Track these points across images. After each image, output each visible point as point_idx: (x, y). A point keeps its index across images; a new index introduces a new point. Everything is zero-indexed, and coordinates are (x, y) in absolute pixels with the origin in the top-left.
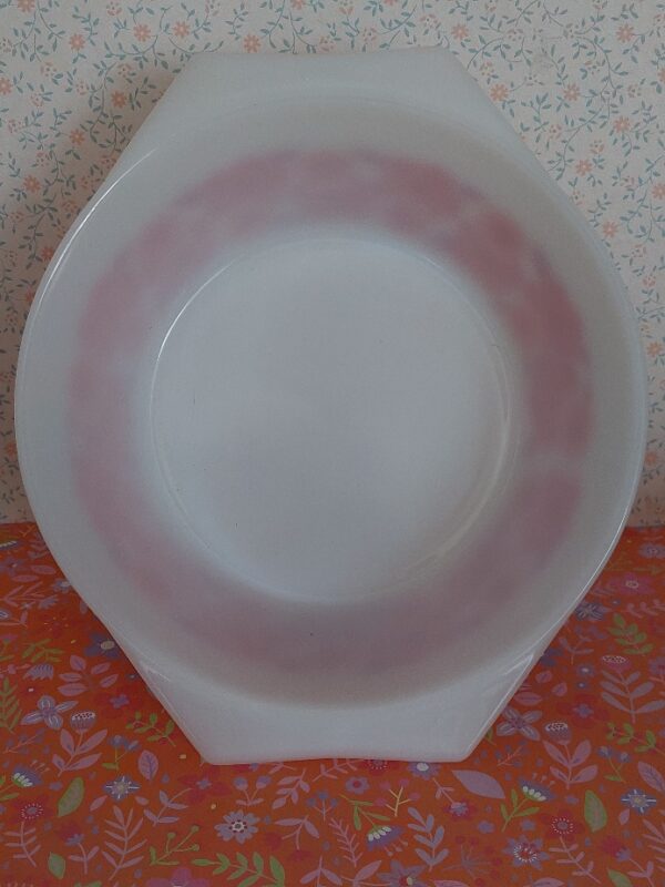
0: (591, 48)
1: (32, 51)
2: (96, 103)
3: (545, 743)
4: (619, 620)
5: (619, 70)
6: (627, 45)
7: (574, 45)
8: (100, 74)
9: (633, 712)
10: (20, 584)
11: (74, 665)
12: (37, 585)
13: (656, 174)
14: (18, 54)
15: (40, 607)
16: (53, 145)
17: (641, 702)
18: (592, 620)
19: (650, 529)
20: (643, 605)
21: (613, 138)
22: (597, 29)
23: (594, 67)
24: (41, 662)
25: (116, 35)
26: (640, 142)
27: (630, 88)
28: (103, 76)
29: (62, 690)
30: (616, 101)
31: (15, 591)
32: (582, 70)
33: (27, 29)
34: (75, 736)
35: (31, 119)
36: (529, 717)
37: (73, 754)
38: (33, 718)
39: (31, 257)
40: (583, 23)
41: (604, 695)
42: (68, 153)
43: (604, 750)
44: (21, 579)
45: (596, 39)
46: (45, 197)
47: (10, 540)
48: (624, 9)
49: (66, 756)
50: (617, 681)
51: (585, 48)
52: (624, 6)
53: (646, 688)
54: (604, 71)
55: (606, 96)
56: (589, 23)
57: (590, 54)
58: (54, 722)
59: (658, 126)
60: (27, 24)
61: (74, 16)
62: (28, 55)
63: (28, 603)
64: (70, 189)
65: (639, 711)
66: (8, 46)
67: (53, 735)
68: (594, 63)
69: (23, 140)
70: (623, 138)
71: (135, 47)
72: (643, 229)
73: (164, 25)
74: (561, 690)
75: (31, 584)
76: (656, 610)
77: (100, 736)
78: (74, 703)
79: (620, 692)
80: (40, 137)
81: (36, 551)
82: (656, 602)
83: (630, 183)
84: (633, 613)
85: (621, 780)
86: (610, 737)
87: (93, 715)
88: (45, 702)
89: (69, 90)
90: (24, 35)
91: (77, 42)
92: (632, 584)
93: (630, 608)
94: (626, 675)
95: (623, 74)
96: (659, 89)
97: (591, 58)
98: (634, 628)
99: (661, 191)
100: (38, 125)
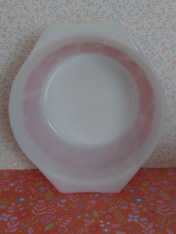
1: (5, 47)
2: (21, 60)
3: (140, 223)
4: (161, 191)
5: (153, 48)
6: (155, 42)
7: (141, 42)
8: (22, 53)
9: (165, 215)
11: (12, 205)
13: (164, 74)
14: (2, 48)
15: (4, 190)
16: (11, 71)
17: (167, 212)
18: (154, 191)
19: (170, 168)
20: (168, 188)
21: (152, 65)
22: (147, 38)
23: (147, 47)
24: (4, 204)
25: (26, 43)
26: (160, 66)
27: (156, 52)
28: (23, 53)
29: (9, 212)
32: (144, 48)
33: (4, 42)
34: (11, 224)
35: (5, 64)
36: (136, 217)
37: (10, 228)
39: (5, 99)
40: (143, 37)
41: (157, 211)
42: (14, 72)
43: (157, 225)
46: (9, 84)
49: (8, 229)
50: (160, 207)
51: (144, 43)
52: (153, 32)
53: (169, 209)
54: (149, 48)
55: (150, 54)
56: (145, 37)
57: (145, 44)
58: (6, 220)
59: (164, 62)
62: (4, 49)
63: (1, 189)
65: (167, 215)
67: (5, 223)
68: (146, 46)
69: (3, 70)
70: (155, 65)
71: (31, 46)
74: (145, 210)
75: (2, 185)
76: (172, 189)
77: (18, 223)
78: (12, 215)
79: (161, 210)
80: (7, 69)
81: (5, 177)
82: (172, 187)
84: (166, 190)
85: (161, 233)
86: (159, 222)
87: (17, 218)
88: (4, 215)
89: (14, 57)
90: (3, 44)
91: (17, 45)
92: (165, 182)
93: (165, 188)
94: (163, 205)
95: (154, 49)
96: (164, 52)
97: (146, 45)
98: (166, 193)
99: (166, 78)
100: (7, 66)
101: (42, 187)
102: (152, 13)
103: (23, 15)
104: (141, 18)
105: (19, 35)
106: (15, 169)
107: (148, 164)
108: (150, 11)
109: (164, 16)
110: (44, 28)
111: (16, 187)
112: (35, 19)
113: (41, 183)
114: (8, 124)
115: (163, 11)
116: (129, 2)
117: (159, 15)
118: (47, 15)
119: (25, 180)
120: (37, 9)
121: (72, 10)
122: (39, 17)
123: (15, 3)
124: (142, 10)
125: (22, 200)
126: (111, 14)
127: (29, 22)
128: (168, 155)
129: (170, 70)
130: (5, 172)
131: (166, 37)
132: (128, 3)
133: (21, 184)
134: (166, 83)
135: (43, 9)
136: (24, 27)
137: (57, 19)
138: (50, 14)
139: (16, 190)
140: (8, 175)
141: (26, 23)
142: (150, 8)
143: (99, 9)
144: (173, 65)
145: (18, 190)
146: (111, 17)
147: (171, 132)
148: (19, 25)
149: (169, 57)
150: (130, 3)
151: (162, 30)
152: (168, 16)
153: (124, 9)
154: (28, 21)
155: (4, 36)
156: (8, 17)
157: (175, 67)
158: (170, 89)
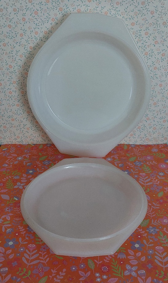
0: (139, 37)
1: (11, 37)
2: (26, 49)
4: (145, 166)
6: (147, 36)
7: (135, 36)
8: (27, 42)
9: (145, 185)
11: (24, 176)
12: (13, 159)
13: (154, 64)
14: (8, 38)
15: (14, 163)
16: (16, 58)
17: (147, 183)
18: (139, 166)
19: (155, 145)
20: (151, 162)
21: (144, 57)
22: (140, 33)
23: (140, 41)
24: (16, 175)
25: (31, 33)
26: (150, 57)
27: (148, 45)
29: (22, 181)
30: (145, 48)
31: (8, 160)
32: (137, 41)
33: (10, 32)
35: (11, 52)
38: (16, 187)
39: (10, 83)
41: (139, 181)
42: (19, 60)
44: (9, 157)
45: (140, 35)
46: (14, 70)
47: (5, 148)
50: (142, 178)
51: (137, 37)
52: (146, 28)
53: (149, 180)
54: (142, 42)
55: (143, 47)
56: (138, 31)
58: (21, 187)
59: (154, 54)
61: (21, 29)
62: (10, 38)
63: (12, 163)
64: (19, 68)
66: (5, 36)
69: (9, 57)
70: (147, 57)
71: (35, 36)
73: (41, 32)
75: (11, 159)
79: (143, 181)
81: (12, 151)
82: (154, 162)
84: (148, 164)
88: (18, 184)
89: (19, 46)
91: (21, 35)
92: (149, 158)
93: (148, 163)
94: (145, 177)
95: (146, 42)
96: (155, 46)
97: (139, 39)
98: (148, 167)
99: (155, 68)
100: (12, 54)
101: (46, 161)
102: (146, 10)
103: (27, 7)
104: (136, 14)
105: (24, 26)
106: (19, 144)
107: (136, 141)
109: (156, 13)
110: (47, 20)
111: (24, 161)
112: (39, 12)
113: (44, 157)
114: (13, 105)
115: (156, 9)
117: (152, 13)
118: (50, 9)
119: (30, 154)
120: (41, 2)
121: (73, 5)
122: (43, 10)
124: (137, 7)
125: (31, 172)
126: (109, 10)
127: (33, 15)
128: (153, 134)
129: (159, 62)
130: (11, 147)
131: (158, 32)
133: (27, 158)
134: (155, 73)
135: (47, 3)
136: (29, 19)
137: (59, 12)
138: (53, 7)
139: (24, 164)
140: (14, 149)
141: (31, 15)
142: (145, 6)
143: (98, 5)
144: (162, 57)
145: (26, 163)
146: (109, 13)
147: (157, 115)
148: (24, 17)
149: (159, 50)
151: (154, 26)
152: (160, 13)
153: (121, 5)
154: (33, 13)
155: (10, 26)
156: (14, 9)
157: (164, 59)
158: (158, 78)
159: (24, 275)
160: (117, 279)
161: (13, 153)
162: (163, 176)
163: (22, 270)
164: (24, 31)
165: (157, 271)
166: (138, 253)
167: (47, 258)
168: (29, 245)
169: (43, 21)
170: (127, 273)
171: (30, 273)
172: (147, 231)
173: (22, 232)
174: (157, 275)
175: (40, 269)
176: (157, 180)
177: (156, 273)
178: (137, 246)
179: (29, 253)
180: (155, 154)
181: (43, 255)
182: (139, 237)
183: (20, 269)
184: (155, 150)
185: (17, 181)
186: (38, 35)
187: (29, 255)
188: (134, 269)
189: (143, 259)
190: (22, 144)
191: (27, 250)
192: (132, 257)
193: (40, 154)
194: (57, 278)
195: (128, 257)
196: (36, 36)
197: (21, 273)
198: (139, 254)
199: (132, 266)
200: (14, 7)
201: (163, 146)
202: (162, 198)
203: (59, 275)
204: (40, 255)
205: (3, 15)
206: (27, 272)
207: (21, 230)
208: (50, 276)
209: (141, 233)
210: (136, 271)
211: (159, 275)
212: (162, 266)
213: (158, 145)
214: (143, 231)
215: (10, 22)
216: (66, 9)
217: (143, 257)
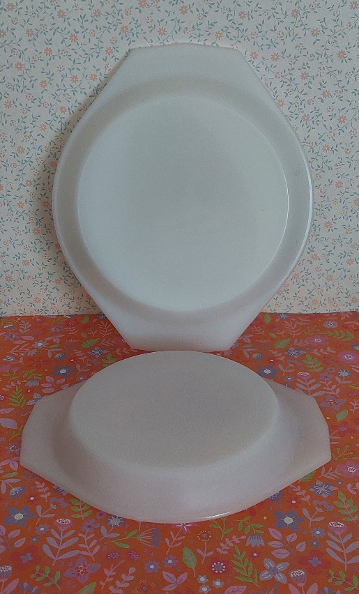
0: (289, 83)
1: (21, 88)
2: (52, 112)
4: (309, 357)
5: (303, 93)
6: (306, 81)
7: (281, 82)
10: (16, 345)
11: (48, 381)
12: (25, 345)
13: (324, 140)
14: (15, 89)
15: (28, 355)
16: (31, 132)
17: (313, 392)
18: (296, 357)
19: (331, 314)
20: (322, 350)
21: (301, 124)
22: (291, 74)
23: (291, 92)
24: (32, 379)
25: (62, 80)
26: (315, 126)
27: (308, 100)
28: (56, 99)
29: (44, 391)
30: (302, 107)
31: (15, 348)
32: (285, 93)
33: (20, 78)
35: (21, 120)
38: (31, 403)
39: (21, 184)
40: (285, 72)
42: (39, 135)
44: (17, 342)
45: (291, 79)
46: (27, 156)
47: (9, 324)
48: (304, 65)
50: (303, 383)
51: (286, 82)
53: (319, 385)
54: (296, 93)
55: (297, 105)
56: (287, 71)
59: (323, 118)
60: (20, 76)
61: (42, 72)
62: (20, 90)
63: (22, 353)
64: (39, 152)
66: (10, 86)
68: (291, 89)
69: (16, 129)
70: (306, 124)
71: (71, 86)
72: (319, 166)
73: (85, 76)
75: (21, 345)
76: (328, 352)
79: (305, 389)
81: (23, 329)
82: (328, 348)
83: (311, 145)
84: (317, 354)
88: (36, 396)
89: (39, 106)
90: (18, 81)
91: (43, 84)
92: (318, 340)
93: (315, 351)
94: (308, 380)
95: (305, 94)
96: (322, 101)
97: (288, 87)
98: (316, 361)
99: (326, 148)
100: (24, 122)
101: (97, 348)
102: (303, 27)
103: (56, 26)
104: (282, 37)
105: (48, 64)
106: (39, 314)
107: (290, 306)
108: (298, 24)
109: (324, 33)
110: (97, 52)
111: (50, 349)
112: (80, 36)
113: (92, 342)
115: (323, 24)
116: (259, 6)
117: (315, 32)
118: (103, 29)
119: (62, 336)
120: (82, 16)
121: (150, 19)
122: (88, 31)
123: (41, 5)
124: (283, 21)
125: (63, 371)
126: (225, 29)
127: (68, 42)
128: (327, 290)
129: (334, 135)
130: (22, 321)
131: (328, 73)
132: (257, 9)
133: (56, 343)
134: (325, 159)
135: (96, 18)
136: (59, 51)
137: (121, 36)
138: (108, 26)
139: (50, 355)
140: (29, 326)
141: (62, 43)
142: (299, 19)
143: (202, 18)
144: (340, 124)
145: (53, 355)
146: (224, 34)
147: (334, 248)
148: (49, 46)
149: (333, 110)
150: (261, 8)
151: (320, 60)
152: (331, 34)
153: (249, 19)
154: (66, 38)
155: (19, 66)
156: (28, 31)
157: (344, 129)
158: (333, 168)
159: (47, 580)
160: (245, 587)
161: (24, 334)
162: (347, 378)
163: (42, 571)
164: (48, 76)
165: (331, 572)
166: (290, 536)
167: (95, 546)
168: (58, 521)
169: (86, 54)
170: (266, 576)
171: (58, 575)
172: (312, 490)
173: (43, 493)
174: (330, 581)
175: (81, 568)
176: (334, 386)
177: (329, 576)
178: (288, 520)
179: (57, 536)
180: (331, 334)
181: (86, 539)
182: (294, 502)
183: (38, 568)
184: (332, 324)
185: (33, 390)
186: (78, 83)
187: (58, 541)
188: (281, 567)
189: (301, 547)
190: (44, 315)
191: (53, 531)
192: (279, 543)
193: (84, 335)
194: (115, 587)
195: (269, 544)
196: (74, 86)
197: (39, 575)
198: (292, 538)
199: (277, 561)
200: (27, 26)
201: (348, 317)
202: (344, 423)
203: (121, 580)
204: (81, 540)
205: (6, 43)
206: (52, 575)
207: (40, 490)
208: (101, 583)
209: (298, 494)
210: (286, 573)
211: (335, 580)
212: (342, 561)
213: (338, 315)
214: (301, 490)
215: (20, 57)
216: (135, 29)
217: (300, 544)
